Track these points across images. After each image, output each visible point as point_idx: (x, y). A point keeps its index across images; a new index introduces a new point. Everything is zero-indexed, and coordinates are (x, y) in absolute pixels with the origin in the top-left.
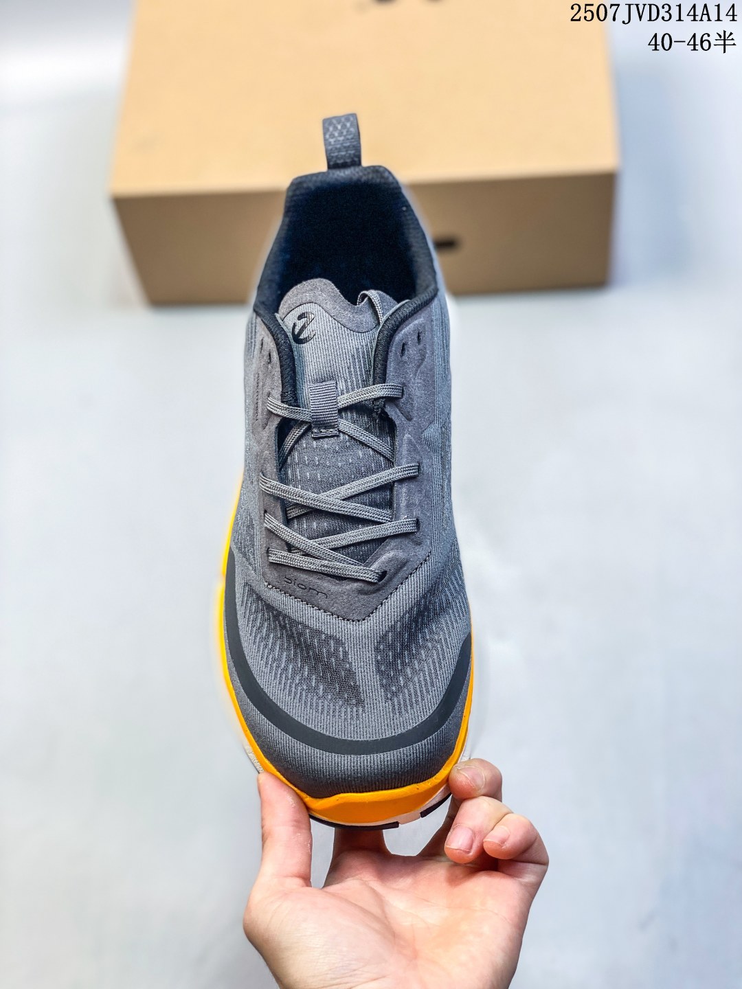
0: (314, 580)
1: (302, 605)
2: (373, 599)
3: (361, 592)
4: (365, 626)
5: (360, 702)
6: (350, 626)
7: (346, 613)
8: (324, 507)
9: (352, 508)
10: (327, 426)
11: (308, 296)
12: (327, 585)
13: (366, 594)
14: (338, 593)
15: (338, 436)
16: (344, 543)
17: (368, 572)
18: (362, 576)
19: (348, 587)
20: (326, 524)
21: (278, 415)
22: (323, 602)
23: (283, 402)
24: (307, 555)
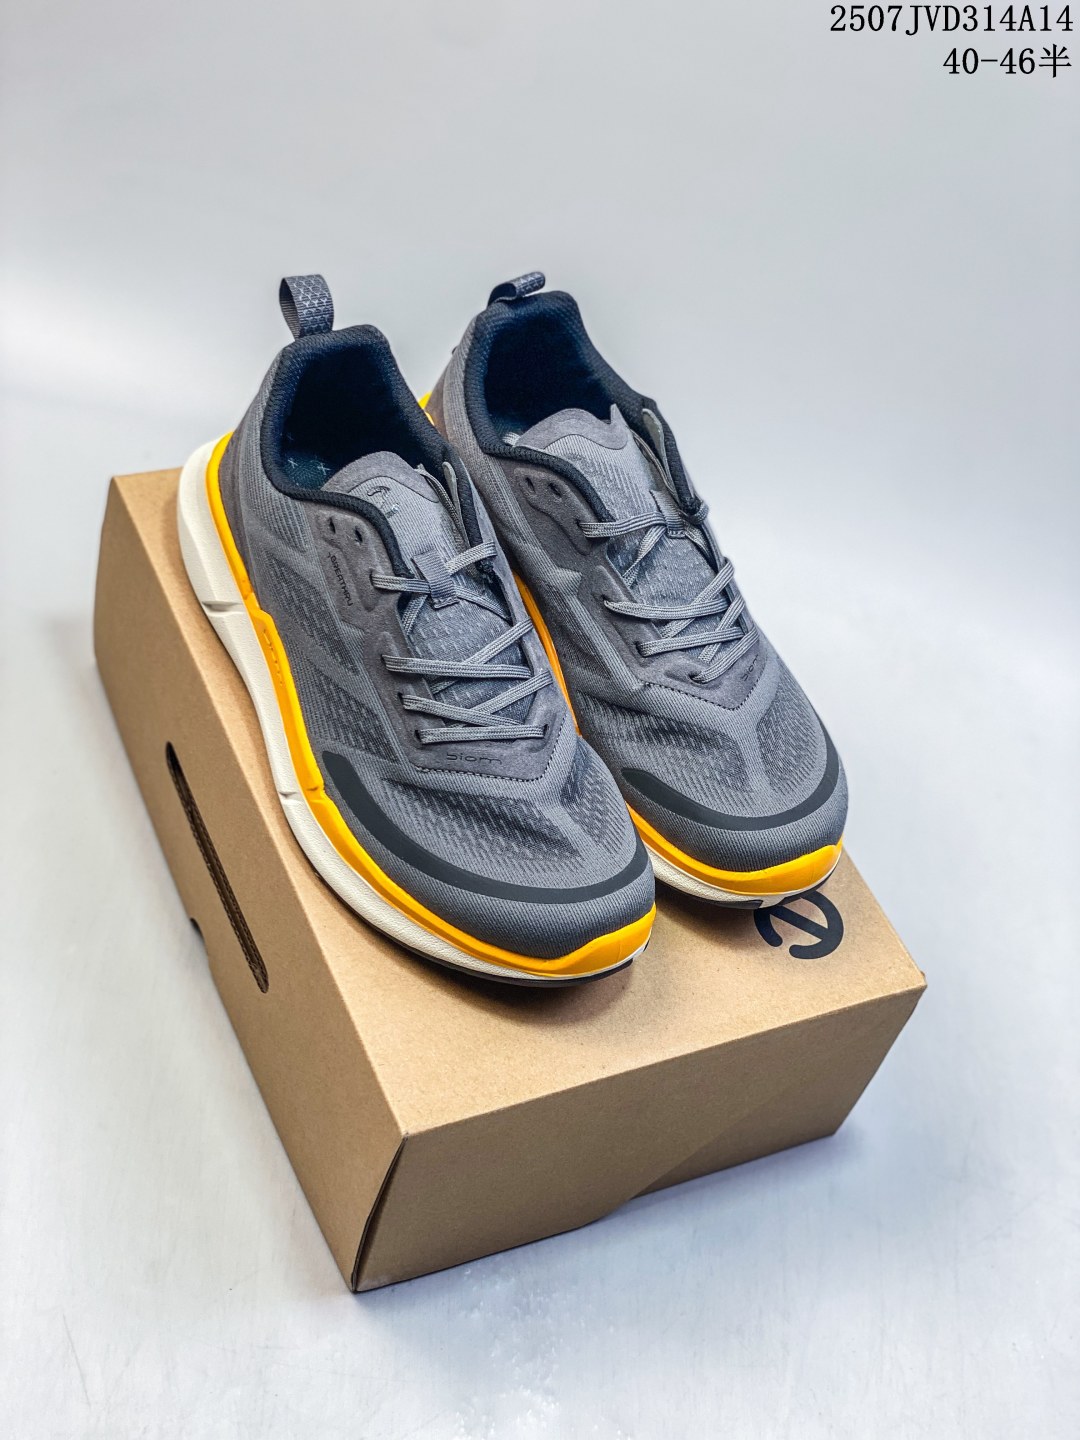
0: (482, 749)
1: (477, 778)
2: (543, 753)
3: (532, 750)
4: (544, 782)
5: (574, 852)
6: (530, 786)
7: (524, 773)
8: (474, 674)
9: (499, 669)
10: (444, 596)
11: (374, 470)
12: (496, 750)
13: (537, 750)
14: (510, 756)
15: (457, 603)
16: (503, 705)
17: (532, 728)
18: (525, 734)
19: (519, 748)
20: (479, 690)
21: (396, 591)
22: (498, 770)
23: (396, 575)
24: (469, 725)
